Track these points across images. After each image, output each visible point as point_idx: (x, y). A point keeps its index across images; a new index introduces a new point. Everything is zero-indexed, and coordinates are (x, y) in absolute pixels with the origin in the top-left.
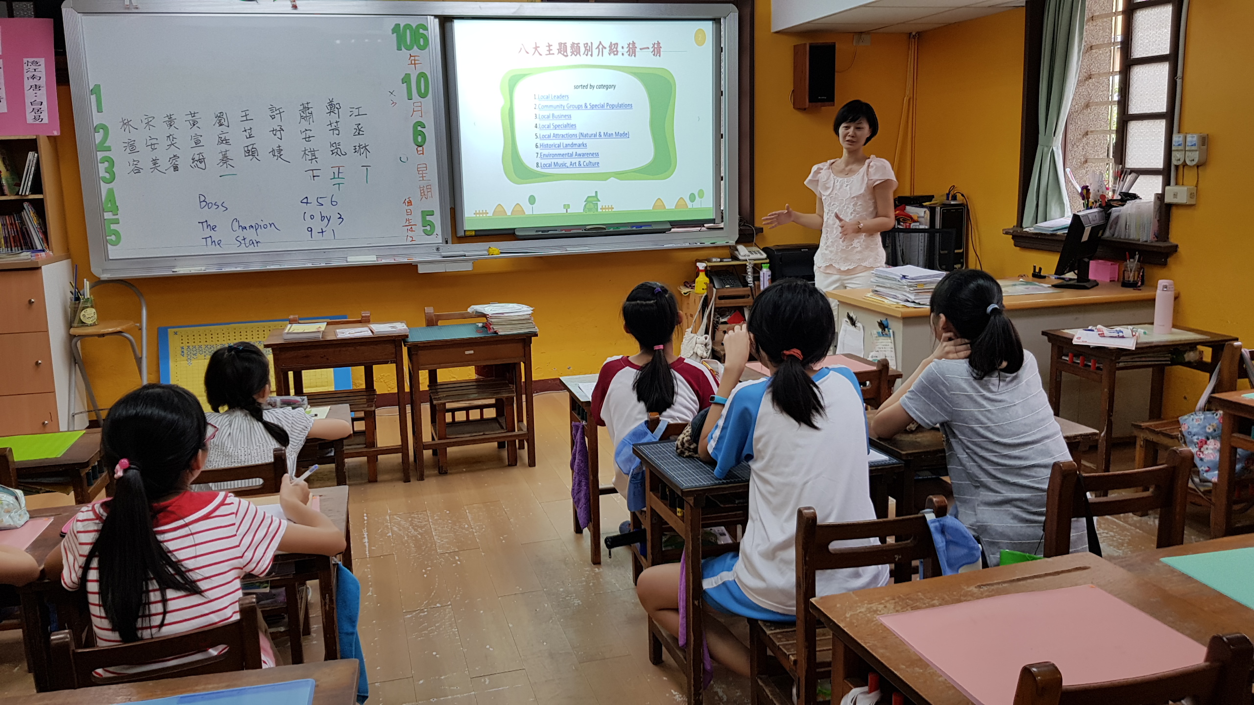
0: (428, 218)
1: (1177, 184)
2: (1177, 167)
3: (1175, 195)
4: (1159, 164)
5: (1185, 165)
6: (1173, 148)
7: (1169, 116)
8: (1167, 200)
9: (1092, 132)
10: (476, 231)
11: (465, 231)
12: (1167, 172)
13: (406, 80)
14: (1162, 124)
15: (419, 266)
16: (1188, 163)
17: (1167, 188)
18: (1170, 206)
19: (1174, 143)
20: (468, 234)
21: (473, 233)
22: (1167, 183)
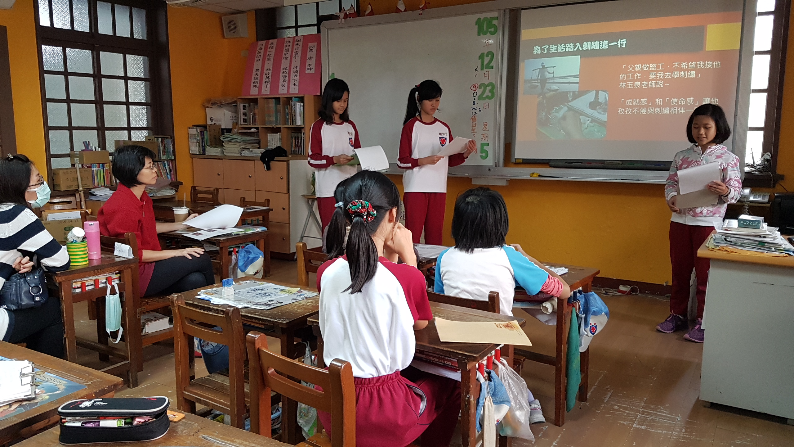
0: (485, 148)
10: (523, 159)
11: (514, 159)
13: (481, 57)
15: (473, 179)
20: (517, 161)
21: (521, 161)
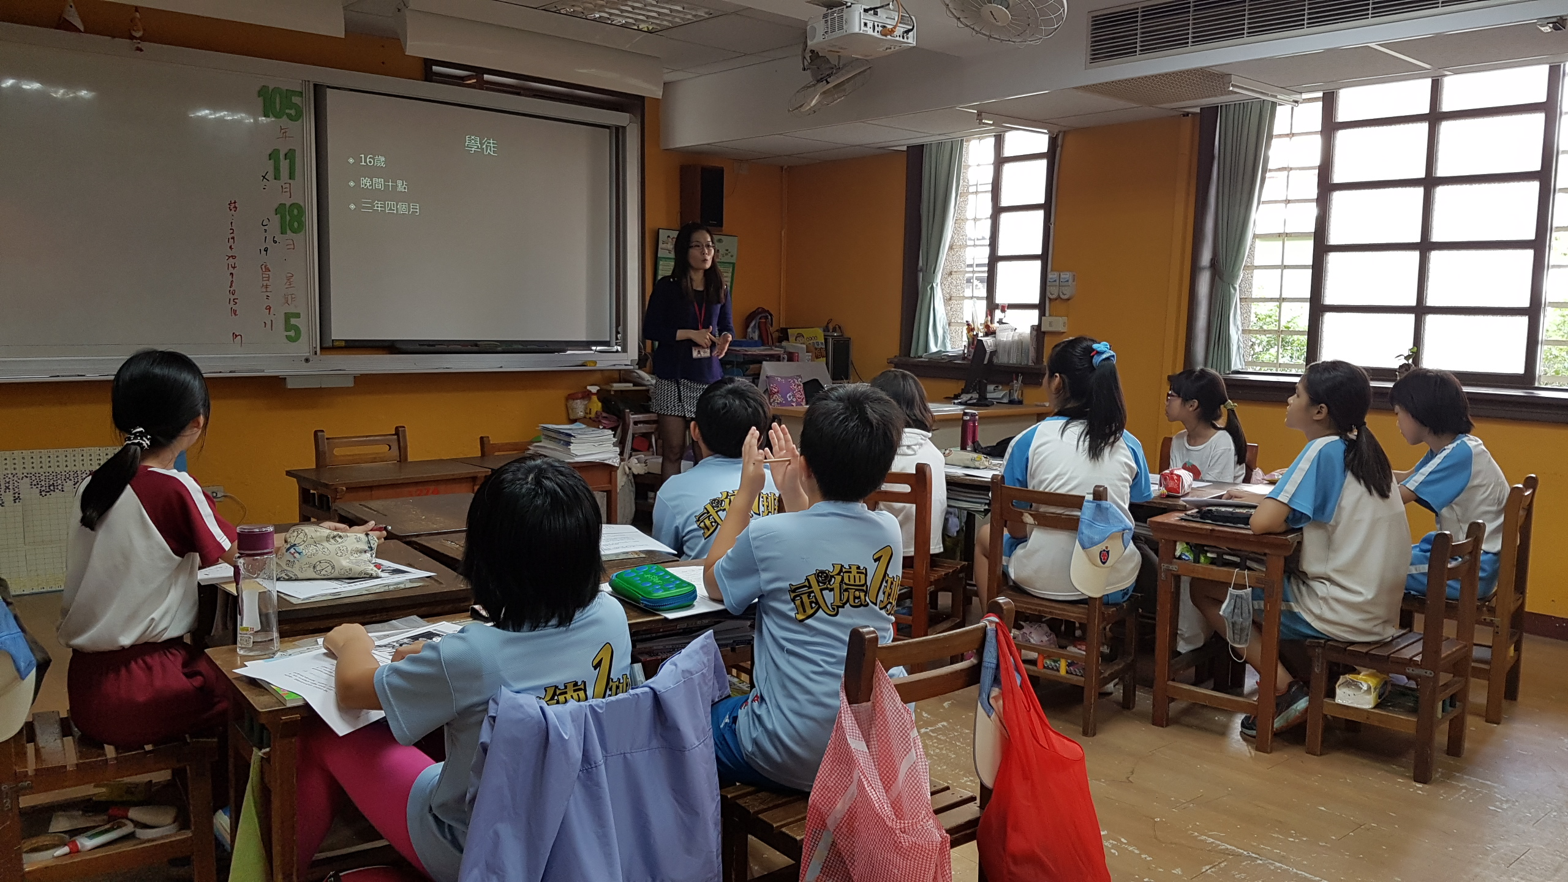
0: (293, 321)
1: (1050, 315)
2: (1049, 298)
3: (1050, 324)
4: (1036, 300)
5: (1059, 297)
6: (1048, 283)
7: (1043, 257)
8: (1043, 329)
9: (955, 272)
11: (333, 340)
12: (1041, 307)
14: (1038, 264)
15: (288, 380)
16: (1062, 296)
17: (1043, 318)
18: (1044, 333)
19: (1048, 280)
20: (335, 344)
21: (342, 343)
22: (1042, 314)
